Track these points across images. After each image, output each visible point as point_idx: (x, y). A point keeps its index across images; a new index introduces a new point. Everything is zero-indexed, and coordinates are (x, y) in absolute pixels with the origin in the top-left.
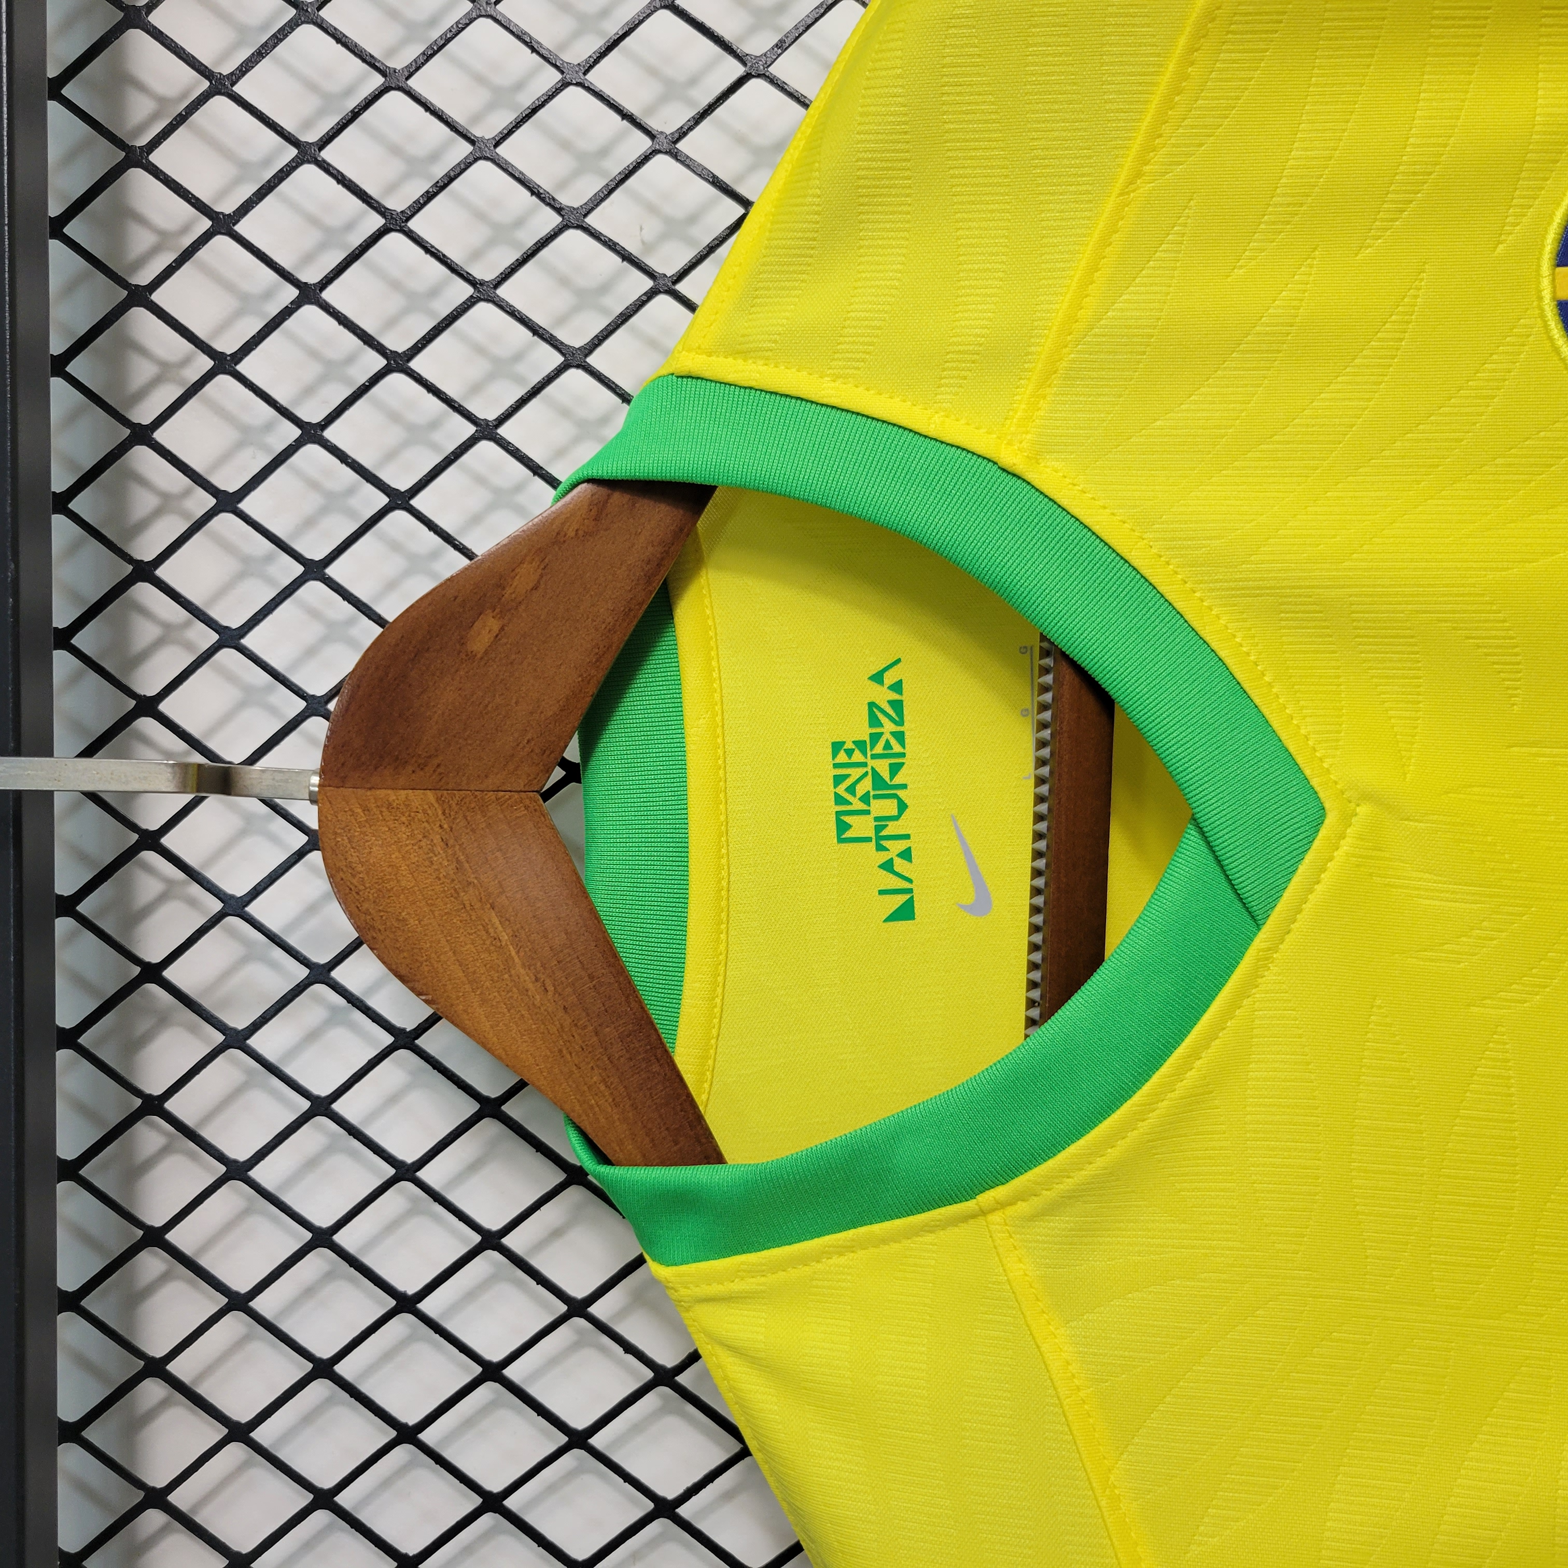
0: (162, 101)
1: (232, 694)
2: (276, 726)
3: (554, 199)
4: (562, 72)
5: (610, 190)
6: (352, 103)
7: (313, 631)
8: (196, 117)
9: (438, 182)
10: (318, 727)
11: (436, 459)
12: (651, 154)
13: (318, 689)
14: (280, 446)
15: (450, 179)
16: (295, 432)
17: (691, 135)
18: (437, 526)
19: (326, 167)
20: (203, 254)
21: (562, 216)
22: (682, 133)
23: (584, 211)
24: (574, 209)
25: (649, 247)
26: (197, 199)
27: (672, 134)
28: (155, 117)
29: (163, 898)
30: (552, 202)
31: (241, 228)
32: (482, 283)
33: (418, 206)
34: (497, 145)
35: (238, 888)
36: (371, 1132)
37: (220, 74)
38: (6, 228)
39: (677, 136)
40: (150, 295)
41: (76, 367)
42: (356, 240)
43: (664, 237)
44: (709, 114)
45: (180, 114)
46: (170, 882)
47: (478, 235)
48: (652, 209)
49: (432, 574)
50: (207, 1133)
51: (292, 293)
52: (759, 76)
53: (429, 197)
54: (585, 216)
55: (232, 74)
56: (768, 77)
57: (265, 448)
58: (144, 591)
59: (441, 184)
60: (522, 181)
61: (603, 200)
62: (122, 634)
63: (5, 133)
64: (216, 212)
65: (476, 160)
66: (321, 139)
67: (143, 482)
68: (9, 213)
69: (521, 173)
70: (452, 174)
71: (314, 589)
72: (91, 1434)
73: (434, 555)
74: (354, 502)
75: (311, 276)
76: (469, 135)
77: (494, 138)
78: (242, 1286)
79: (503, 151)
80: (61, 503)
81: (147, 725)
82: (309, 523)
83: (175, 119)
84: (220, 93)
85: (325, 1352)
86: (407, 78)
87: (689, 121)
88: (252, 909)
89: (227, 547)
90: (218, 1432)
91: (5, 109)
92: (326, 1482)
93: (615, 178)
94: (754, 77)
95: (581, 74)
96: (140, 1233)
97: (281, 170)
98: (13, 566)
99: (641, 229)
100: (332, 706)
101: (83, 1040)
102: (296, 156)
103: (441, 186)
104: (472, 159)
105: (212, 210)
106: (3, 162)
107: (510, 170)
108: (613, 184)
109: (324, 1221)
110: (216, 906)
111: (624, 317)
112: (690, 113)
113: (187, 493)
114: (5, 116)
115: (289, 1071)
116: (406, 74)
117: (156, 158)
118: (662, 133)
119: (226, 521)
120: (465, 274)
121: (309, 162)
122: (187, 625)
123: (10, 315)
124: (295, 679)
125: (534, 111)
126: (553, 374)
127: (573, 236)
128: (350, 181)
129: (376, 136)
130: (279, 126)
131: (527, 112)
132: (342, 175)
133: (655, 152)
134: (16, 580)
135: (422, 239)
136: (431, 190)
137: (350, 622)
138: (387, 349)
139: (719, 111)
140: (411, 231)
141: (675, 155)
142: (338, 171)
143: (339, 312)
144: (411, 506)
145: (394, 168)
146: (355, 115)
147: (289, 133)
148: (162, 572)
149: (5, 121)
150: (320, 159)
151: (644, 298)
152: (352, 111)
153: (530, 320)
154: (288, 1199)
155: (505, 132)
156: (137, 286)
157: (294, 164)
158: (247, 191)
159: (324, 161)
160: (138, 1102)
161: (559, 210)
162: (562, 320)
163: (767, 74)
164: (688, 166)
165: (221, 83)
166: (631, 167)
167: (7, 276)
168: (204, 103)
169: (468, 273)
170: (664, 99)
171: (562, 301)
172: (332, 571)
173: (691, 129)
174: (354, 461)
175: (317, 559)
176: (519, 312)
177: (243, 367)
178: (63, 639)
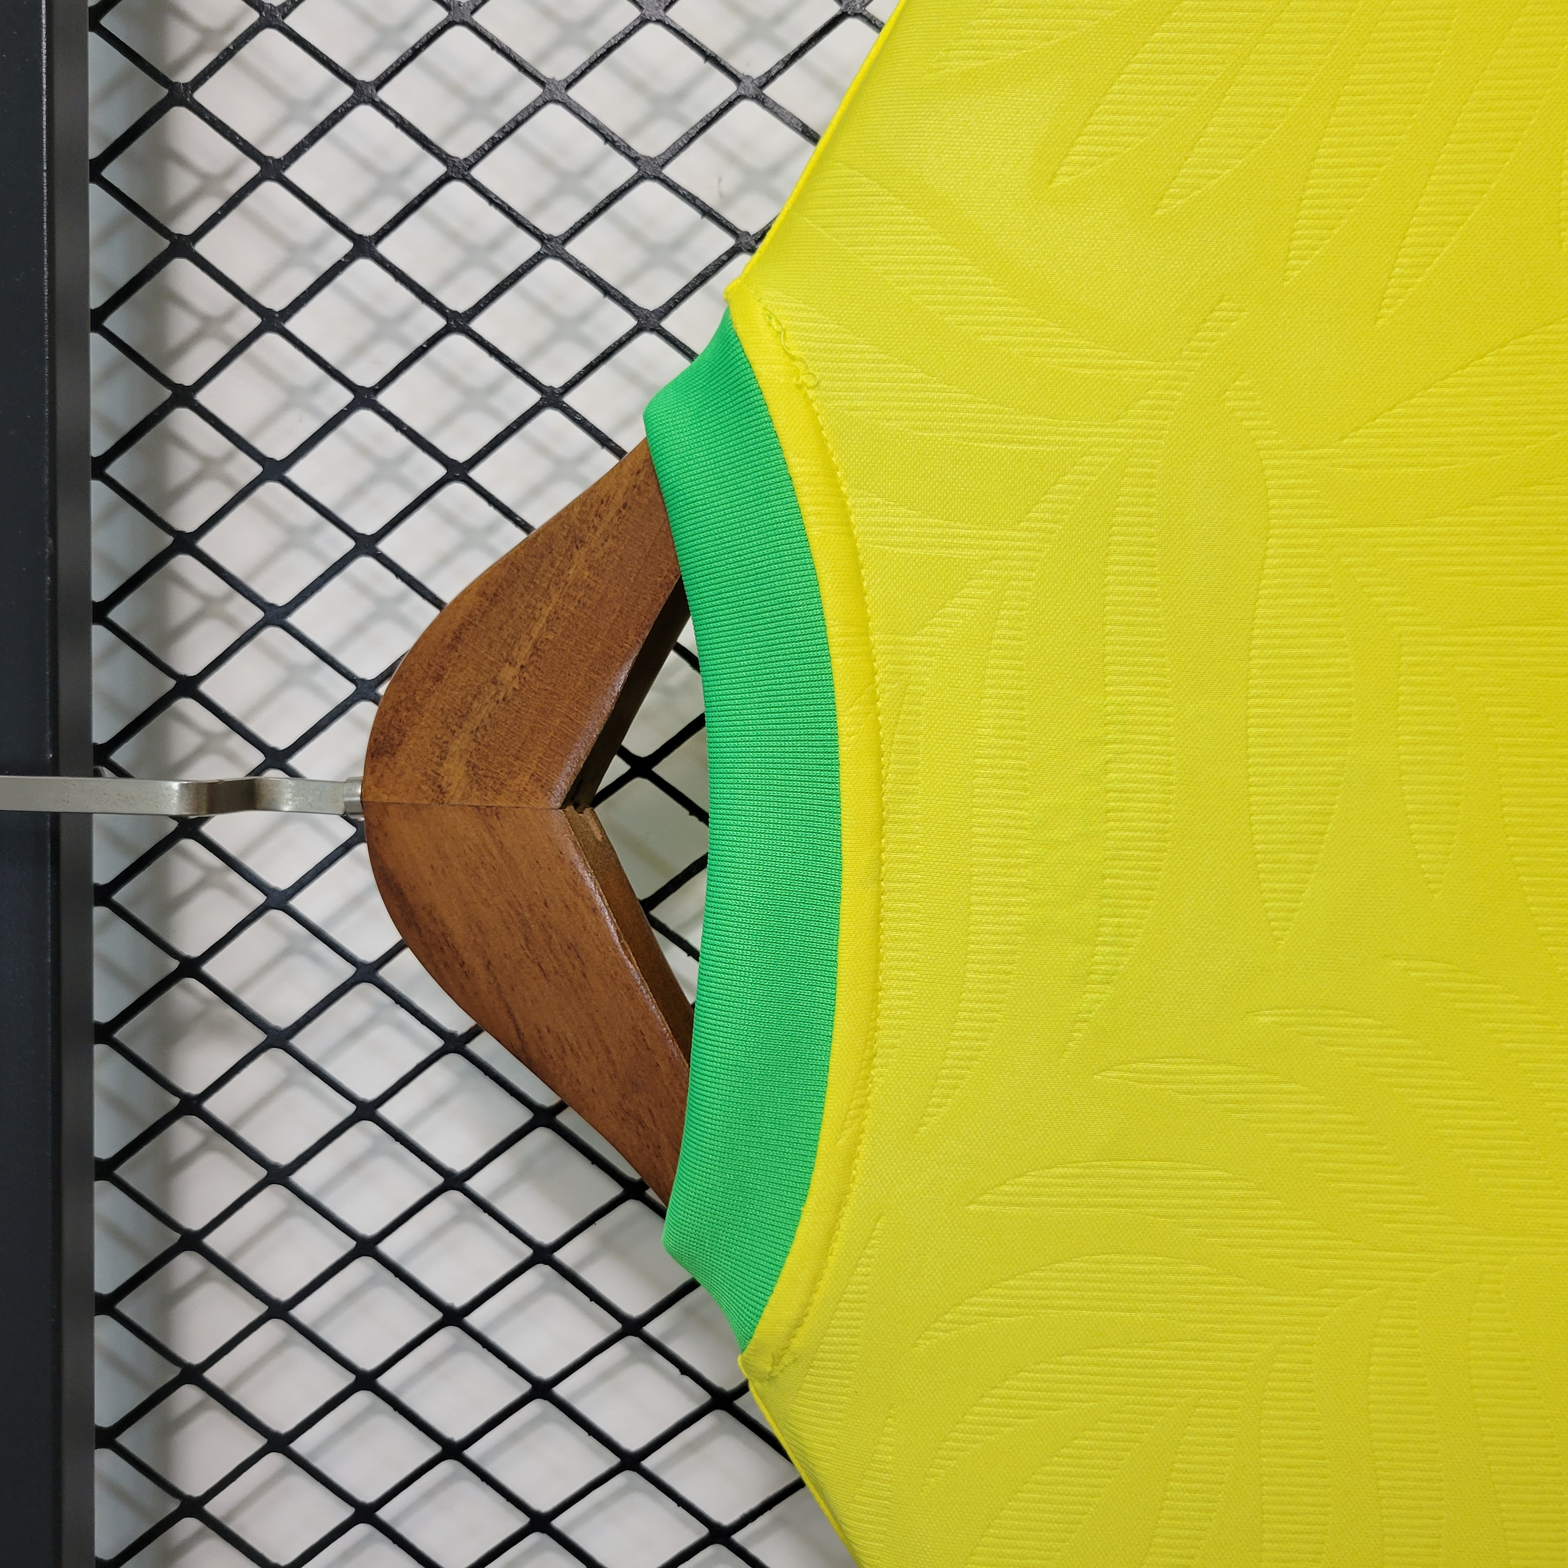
0: (207, 33)
1: (275, 672)
2: (325, 710)
3: (629, 147)
4: (641, 8)
5: (690, 139)
6: (412, 38)
7: (360, 608)
8: (245, 52)
9: (504, 127)
10: (366, 711)
11: (498, 428)
12: (735, 100)
13: (368, 671)
14: (331, 412)
15: (517, 123)
16: (347, 397)
17: (780, 79)
18: (497, 501)
19: (383, 109)
20: (250, 201)
21: (639, 167)
22: (770, 77)
23: (661, 162)
24: (651, 159)
25: (727, 200)
26: (245, 142)
27: (759, 78)
28: (198, 49)
29: (201, 885)
30: (627, 152)
31: (291, 174)
32: (550, 238)
33: (482, 153)
34: (569, 86)
35: (281, 881)
36: (415, 1136)
37: (271, 5)
38: (45, 174)
39: (764, 80)
40: (194, 244)
41: (114, 322)
42: (415, 189)
43: (743, 189)
44: (800, 57)
45: (227, 49)
46: (208, 869)
47: (543, 183)
48: (732, 158)
49: (489, 550)
50: (243, 1133)
51: (346, 245)
52: (856, 15)
53: (494, 143)
54: (663, 166)
55: (284, 5)
56: (865, 17)
57: (315, 412)
58: (184, 564)
59: (507, 129)
60: (596, 127)
61: (682, 149)
62: (160, 606)
63: (44, 70)
64: (265, 157)
65: (546, 103)
66: (379, 78)
67: (183, 445)
68: (47, 158)
69: (594, 118)
70: (520, 118)
71: (365, 565)
72: (125, 1440)
73: (491, 529)
74: (406, 470)
75: (366, 227)
76: (539, 76)
77: (565, 80)
78: (283, 1294)
79: (575, 93)
80: (99, 468)
81: (186, 705)
82: (358, 492)
83: (222, 54)
84: (270, 26)
85: (368, 1364)
86: (473, 12)
87: (778, 64)
88: (296, 903)
89: (271, 516)
90: (257, 1442)
91: (44, 43)
92: (368, 1496)
93: (696, 126)
94: (849, 16)
95: (661, 11)
96: (177, 1236)
97: (335, 112)
98: (50, 542)
99: (720, 180)
100: (382, 690)
101: (118, 1035)
102: (352, 96)
103: (507, 132)
104: (541, 102)
105: (260, 153)
106: (42, 101)
107: (582, 115)
108: (694, 132)
109: (368, 1229)
110: (259, 898)
111: (703, 278)
112: (779, 56)
113: (228, 457)
114: (44, 51)
115: (330, 1070)
116: (472, 7)
117: (200, 95)
118: (748, 77)
119: (272, 490)
120: (532, 228)
121: (365, 102)
122: (226, 598)
123: (49, 270)
124: (342, 659)
125: (609, 50)
126: (624, 339)
127: (649, 187)
128: (410, 124)
129: (436, 74)
130: (334, 63)
131: (602, 52)
132: (401, 117)
133: (739, 98)
134: (54, 558)
135: (486, 189)
136: (497, 136)
137: (400, 599)
138: (446, 308)
139: (810, 55)
140: (474, 180)
141: (762, 101)
142: (397, 114)
143: (396, 268)
144: (470, 478)
145: (453, 109)
146: (415, 52)
147: (345, 71)
148: (203, 544)
149: (44, 57)
150: (377, 100)
151: (725, 258)
152: (413, 48)
153: (601, 279)
154: (328, 1203)
155: (578, 73)
156: (180, 235)
157: (349, 105)
158: (298, 133)
159: (382, 102)
160: (176, 1101)
161: (635, 159)
162: (632, 277)
163: (865, 13)
164: (776, 114)
165: (271, 15)
166: (714, 114)
167: (45, 227)
168: (253, 36)
169: (535, 227)
170: (748, 37)
171: (632, 256)
172: (384, 546)
173: (779, 72)
174: (410, 429)
175: (369, 534)
176: (590, 271)
177: (291, 325)
178: (100, 613)
